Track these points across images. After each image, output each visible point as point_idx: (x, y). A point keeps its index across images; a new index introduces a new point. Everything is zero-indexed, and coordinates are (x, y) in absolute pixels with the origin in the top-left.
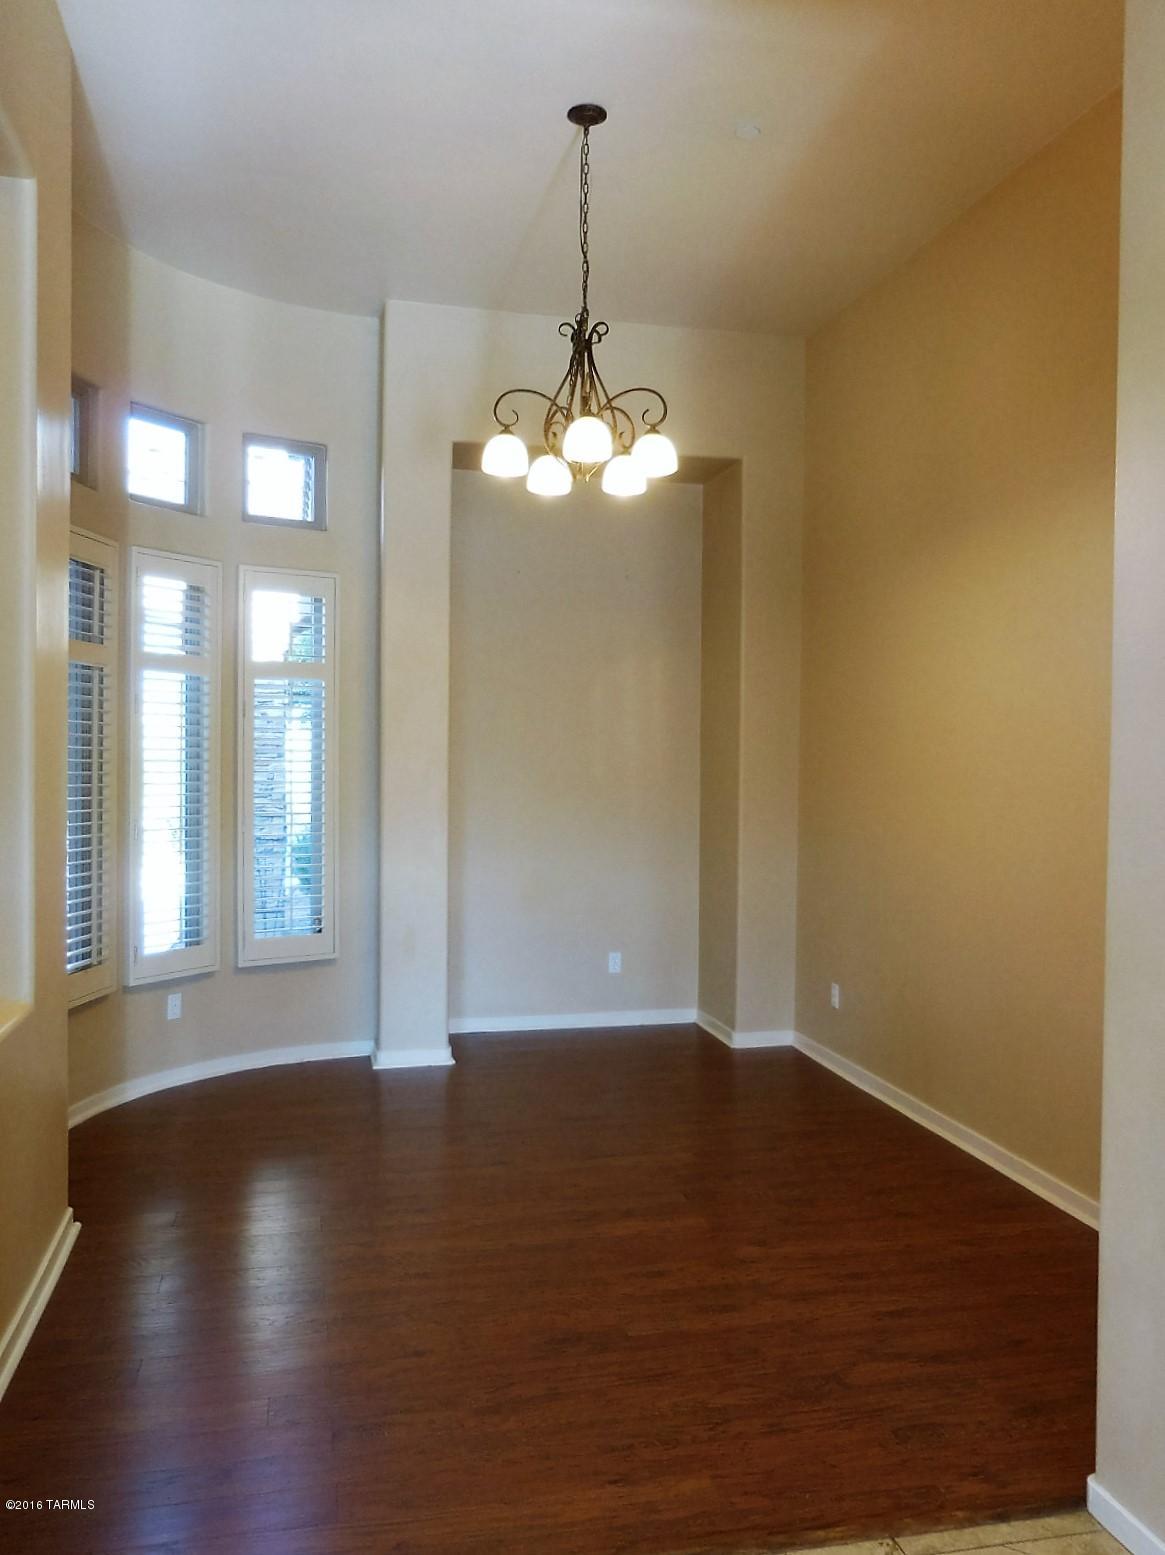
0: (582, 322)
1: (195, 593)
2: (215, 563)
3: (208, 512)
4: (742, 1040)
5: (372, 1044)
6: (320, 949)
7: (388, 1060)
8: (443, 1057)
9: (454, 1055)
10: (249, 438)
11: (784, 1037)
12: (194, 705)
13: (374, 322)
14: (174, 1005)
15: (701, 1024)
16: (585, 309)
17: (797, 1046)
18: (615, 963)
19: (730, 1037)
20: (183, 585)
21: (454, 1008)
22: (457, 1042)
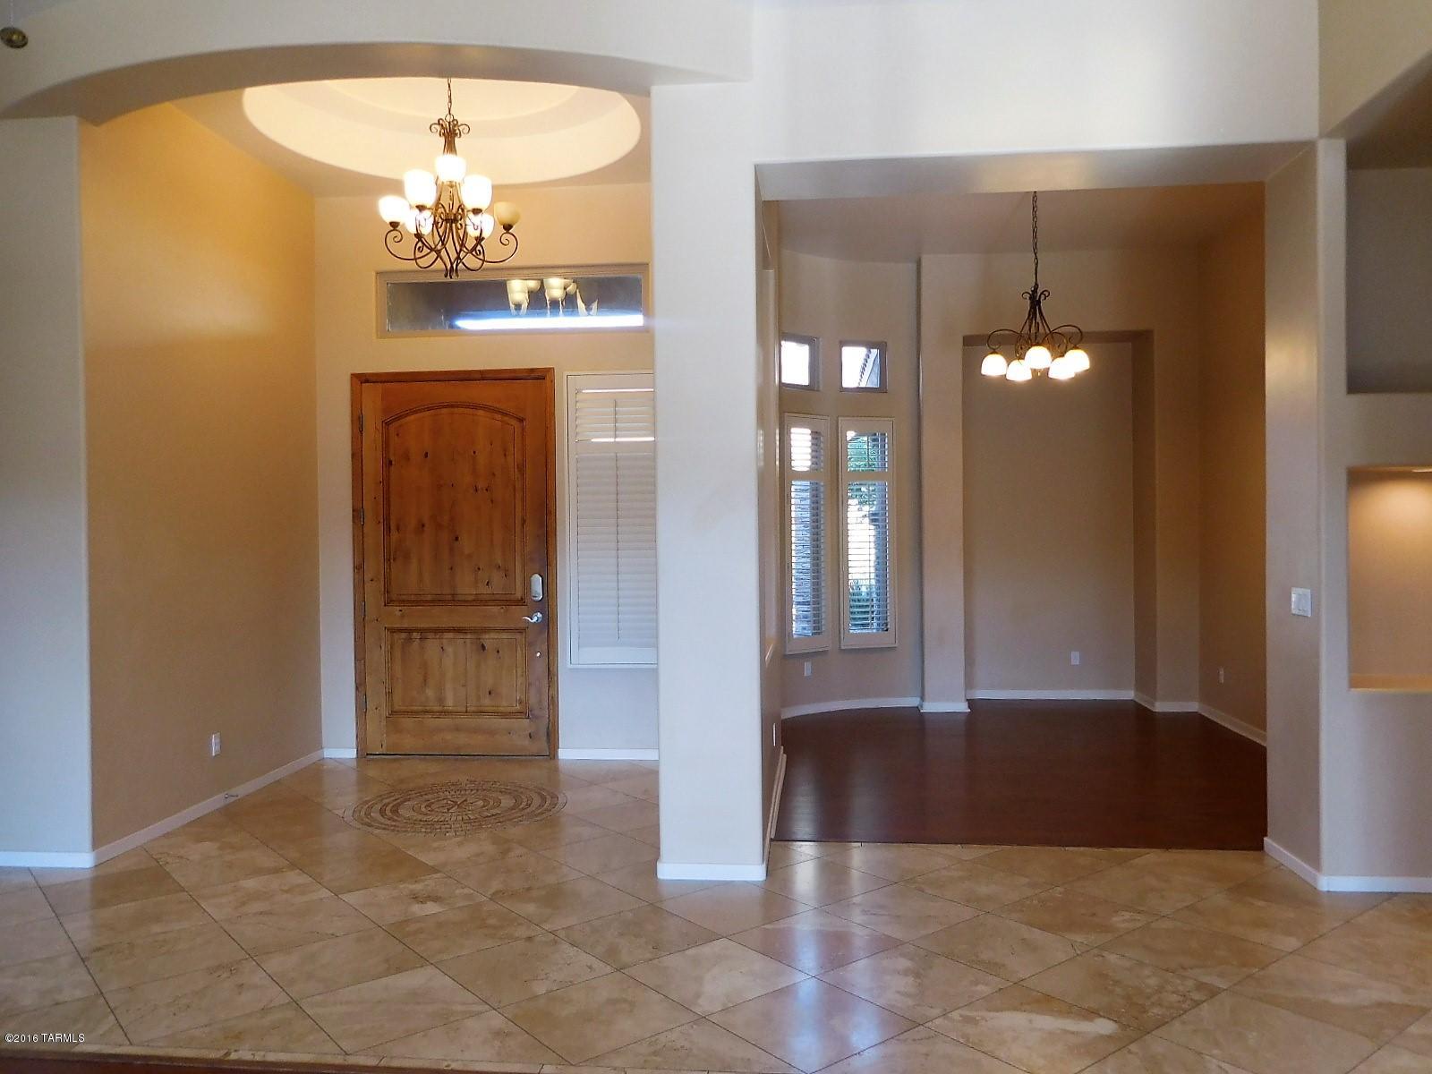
0: (1035, 291)
1: (816, 435)
2: (826, 417)
3: (821, 389)
4: (1160, 707)
5: (919, 699)
6: (887, 640)
7: (929, 707)
8: (963, 707)
9: (969, 707)
10: (843, 343)
11: (1193, 707)
12: (815, 499)
13: (913, 266)
14: (807, 668)
15: (1137, 700)
16: (1036, 284)
17: (1200, 712)
18: (1075, 658)
19: (1153, 706)
20: (809, 431)
21: (969, 683)
22: (971, 703)
